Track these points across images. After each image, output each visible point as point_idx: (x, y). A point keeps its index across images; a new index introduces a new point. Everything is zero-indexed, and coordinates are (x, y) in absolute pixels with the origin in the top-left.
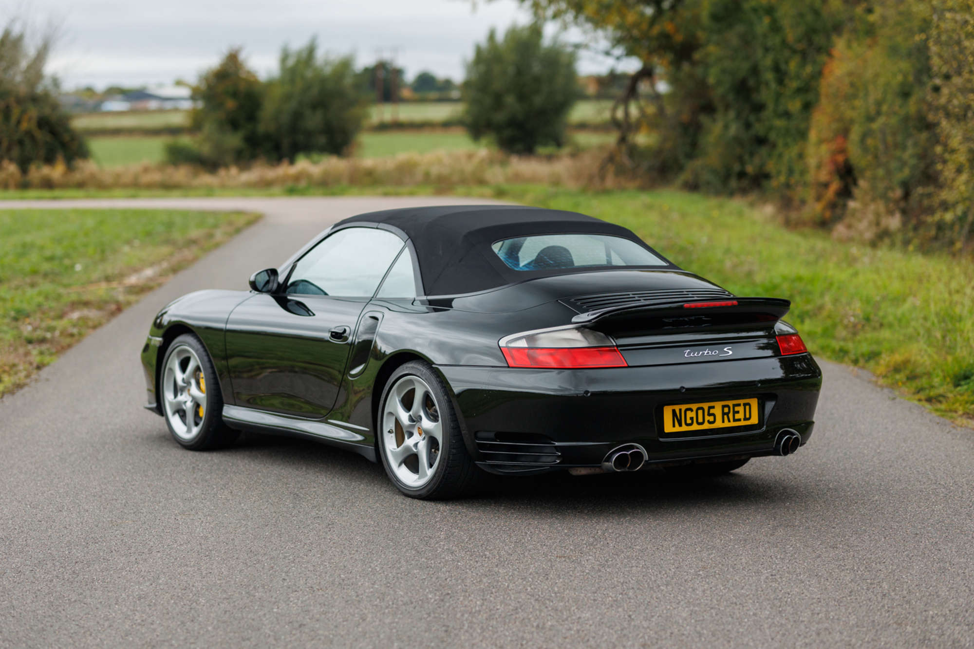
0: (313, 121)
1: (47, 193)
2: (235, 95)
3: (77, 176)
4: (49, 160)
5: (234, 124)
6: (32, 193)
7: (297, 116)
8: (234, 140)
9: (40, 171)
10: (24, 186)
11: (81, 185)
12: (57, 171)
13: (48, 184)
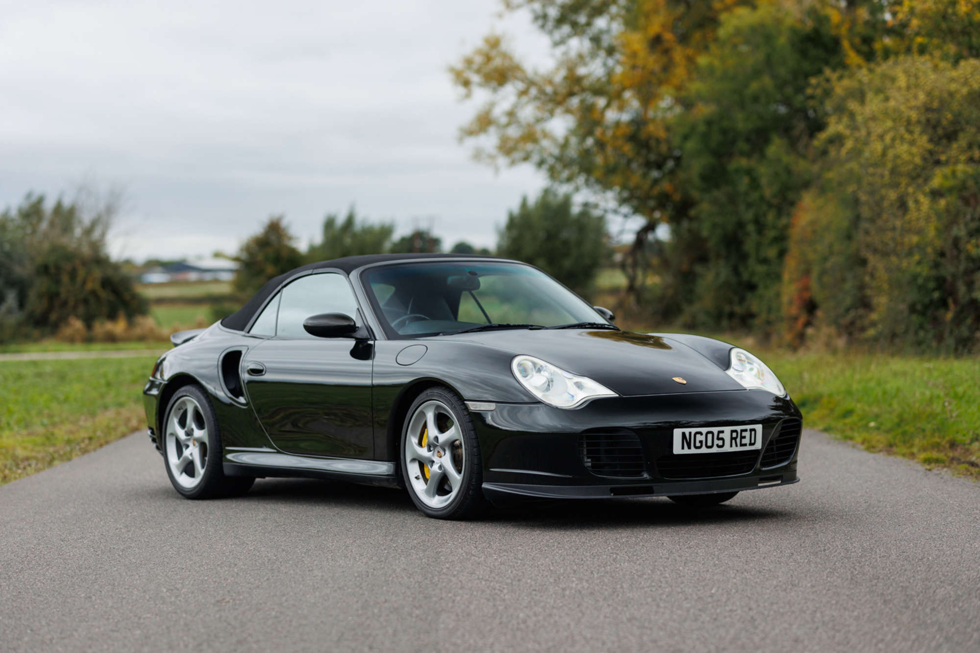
1: (111, 346)
3: (137, 331)
4: (112, 316)
6: (96, 346)
9: (103, 327)
10: (89, 340)
12: (119, 327)
13: (111, 338)
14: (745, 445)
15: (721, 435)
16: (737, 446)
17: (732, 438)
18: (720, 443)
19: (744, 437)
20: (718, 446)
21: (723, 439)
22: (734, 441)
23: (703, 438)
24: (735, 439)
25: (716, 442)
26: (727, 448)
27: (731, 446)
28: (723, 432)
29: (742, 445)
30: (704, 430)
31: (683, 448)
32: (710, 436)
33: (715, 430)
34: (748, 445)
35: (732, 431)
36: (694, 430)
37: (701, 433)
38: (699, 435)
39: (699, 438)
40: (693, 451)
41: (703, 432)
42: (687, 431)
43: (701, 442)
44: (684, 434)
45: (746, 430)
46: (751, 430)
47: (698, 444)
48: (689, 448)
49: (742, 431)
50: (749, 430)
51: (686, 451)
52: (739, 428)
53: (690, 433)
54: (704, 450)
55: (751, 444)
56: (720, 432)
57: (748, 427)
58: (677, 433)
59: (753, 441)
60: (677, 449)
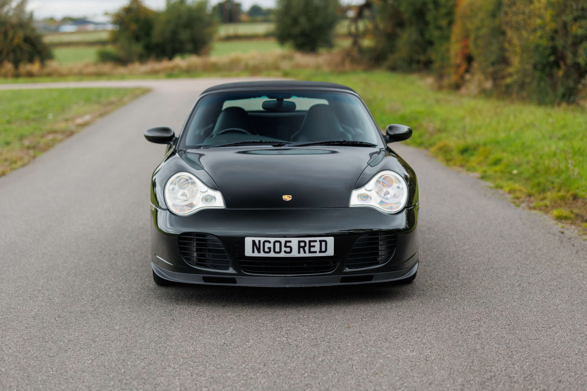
0: (185, 35)
1: (30, 80)
2: (137, 20)
3: (47, 70)
4: (31, 60)
5: (137, 38)
6: (21, 80)
7: (175, 33)
8: (138, 48)
9: (25, 67)
10: (17, 76)
11: (49, 75)
12: (35, 67)
13: (30, 75)
14: (315, 252)
15: (288, 244)
16: (305, 252)
17: (300, 247)
18: (288, 250)
19: (314, 246)
20: (285, 252)
21: (291, 248)
22: (302, 249)
23: (271, 245)
24: (304, 247)
25: (283, 249)
26: (295, 254)
27: (299, 252)
28: (290, 242)
29: (310, 252)
30: (272, 240)
31: (253, 252)
32: (277, 245)
33: (283, 240)
34: (318, 252)
35: (300, 242)
36: (262, 239)
37: (269, 242)
38: (268, 243)
39: (267, 245)
40: (262, 254)
41: (271, 241)
42: (257, 239)
43: (270, 248)
44: (254, 242)
45: (316, 241)
46: (321, 241)
47: (267, 250)
48: (259, 252)
49: (310, 242)
50: (318, 241)
51: (256, 254)
52: (307, 240)
53: (259, 241)
54: (272, 255)
55: (321, 251)
56: (286, 242)
57: (318, 239)
58: (248, 241)
59: (323, 249)
60: (248, 252)
